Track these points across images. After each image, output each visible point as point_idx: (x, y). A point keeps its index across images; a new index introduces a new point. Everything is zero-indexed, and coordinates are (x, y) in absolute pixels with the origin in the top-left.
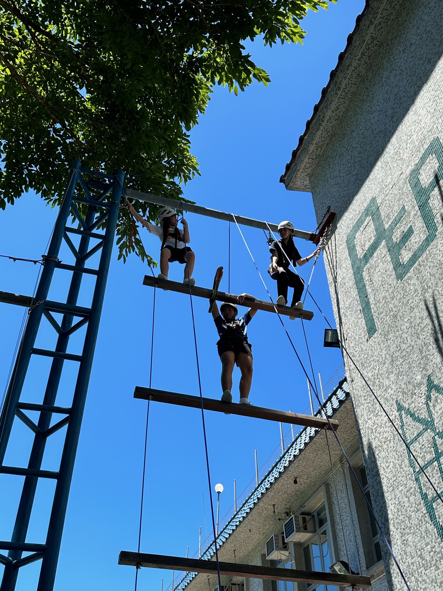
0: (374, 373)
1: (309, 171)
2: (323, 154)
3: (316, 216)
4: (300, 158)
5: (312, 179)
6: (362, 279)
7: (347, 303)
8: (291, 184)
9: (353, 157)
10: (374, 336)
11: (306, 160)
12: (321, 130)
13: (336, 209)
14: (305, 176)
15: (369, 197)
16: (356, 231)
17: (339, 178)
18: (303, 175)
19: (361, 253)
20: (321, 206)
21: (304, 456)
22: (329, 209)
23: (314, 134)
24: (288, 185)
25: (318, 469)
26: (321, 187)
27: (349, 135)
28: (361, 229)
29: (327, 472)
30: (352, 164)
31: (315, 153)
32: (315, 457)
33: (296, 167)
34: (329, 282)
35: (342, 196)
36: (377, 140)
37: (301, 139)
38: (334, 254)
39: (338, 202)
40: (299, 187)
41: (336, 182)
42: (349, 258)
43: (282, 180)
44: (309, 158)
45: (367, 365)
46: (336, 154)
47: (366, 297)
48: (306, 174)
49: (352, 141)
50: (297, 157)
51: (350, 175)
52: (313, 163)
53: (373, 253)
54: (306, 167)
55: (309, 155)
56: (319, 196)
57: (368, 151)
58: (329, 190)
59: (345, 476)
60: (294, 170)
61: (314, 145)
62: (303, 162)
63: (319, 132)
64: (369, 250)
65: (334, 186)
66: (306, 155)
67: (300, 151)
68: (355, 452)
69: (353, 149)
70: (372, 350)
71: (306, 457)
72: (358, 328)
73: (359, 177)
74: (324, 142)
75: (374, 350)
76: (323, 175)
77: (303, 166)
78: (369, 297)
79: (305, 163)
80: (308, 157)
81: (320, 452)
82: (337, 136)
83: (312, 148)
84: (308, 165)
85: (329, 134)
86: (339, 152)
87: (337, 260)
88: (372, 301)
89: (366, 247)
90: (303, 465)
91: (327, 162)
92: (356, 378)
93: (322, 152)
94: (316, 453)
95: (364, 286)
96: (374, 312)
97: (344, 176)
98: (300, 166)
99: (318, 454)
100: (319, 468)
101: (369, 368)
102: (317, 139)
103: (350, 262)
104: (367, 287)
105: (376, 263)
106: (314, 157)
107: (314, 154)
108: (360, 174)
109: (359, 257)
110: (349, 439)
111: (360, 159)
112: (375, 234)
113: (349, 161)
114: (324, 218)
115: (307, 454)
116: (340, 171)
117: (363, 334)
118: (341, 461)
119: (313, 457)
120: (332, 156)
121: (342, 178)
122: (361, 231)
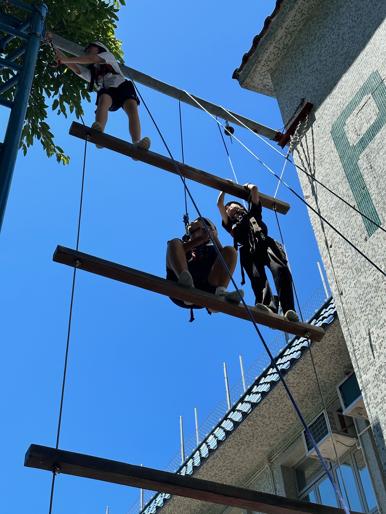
0: (378, 276)
1: (272, 65)
2: (293, 43)
3: (282, 115)
4: (263, 46)
5: (275, 75)
6: (356, 168)
7: (333, 203)
8: (248, 80)
9: (341, 35)
10: (376, 232)
11: (271, 49)
12: (296, 10)
13: (314, 99)
14: (266, 72)
15: (367, 73)
16: (346, 117)
17: (318, 63)
18: (265, 69)
19: (355, 138)
20: (289, 102)
21: (222, 451)
22: (302, 101)
23: (287, 13)
24: (243, 82)
25: (237, 473)
26: (290, 80)
27: (335, 12)
28: (356, 111)
29: (248, 478)
30: (339, 43)
31: (283, 40)
32: (236, 454)
33: (257, 57)
34: (302, 186)
35: (322, 82)
36: (378, 8)
37: (268, 22)
38: (311, 151)
39: (317, 91)
40: (256, 86)
41: (315, 69)
42: (335, 150)
43: (235, 76)
44: (275, 47)
45: (366, 269)
46: (313, 38)
47: (363, 189)
48: (268, 68)
49: (339, 17)
50: (259, 45)
51: (337, 56)
52: (279, 55)
53: (374, 135)
54: (269, 59)
55: (275, 42)
56: (286, 91)
57: (365, 23)
58: (303, 80)
59: (274, 479)
60: (253, 61)
61: (284, 29)
62: (267, 51)
63: (293, 13)
64: (368, 132)
65: (311, 74)
66: (272, 42)
67: (264, 37)
68: (289, 446)
69: (341, 26)
70: (373, 249)
71: (224, 453)
72: (350, 228)
73: (350, 55)
74: (295, 28)
75: (376, 249)
76: (293, 66)
77: (265, 57)
78: (368, 187)
79: (269, 53)
80: (274, 44)
81: (243, 447)
82: (315, 19)
83: (281, 33)
84: (272, 57)
85: (304, 17)
86: (318, 34)
87: (316, 156)
88: (373, 190)
89: (362, 131)
90: (219, 465)
91: (299, 51)
92: (347, 289)
93: (291, 41)
94: (238, 448)
95: (361, 176)
96: (377, 204)
97: (326, 60)
98: (262, 57)
99: (241, 450)
100: (238, 471)
101: (368, 273)
102: (288, 22)
103: (337, 154)
104: (365, 177)
105: (380, 144)
106: (281, 47)
107: (281, 42)
108: (351, 52)
109: (351, 145)
110: (283, 429)
111: (351, 34)
112: (378, 111)
113: (334, 41)
114: (295, 113)
115: (227, 448)
116: (320, 55)
117: (359, 233)
118: (270, 459)
119: (233, 454)
120: (307, 42)
121: (324, 62)
122: (355, 114)
